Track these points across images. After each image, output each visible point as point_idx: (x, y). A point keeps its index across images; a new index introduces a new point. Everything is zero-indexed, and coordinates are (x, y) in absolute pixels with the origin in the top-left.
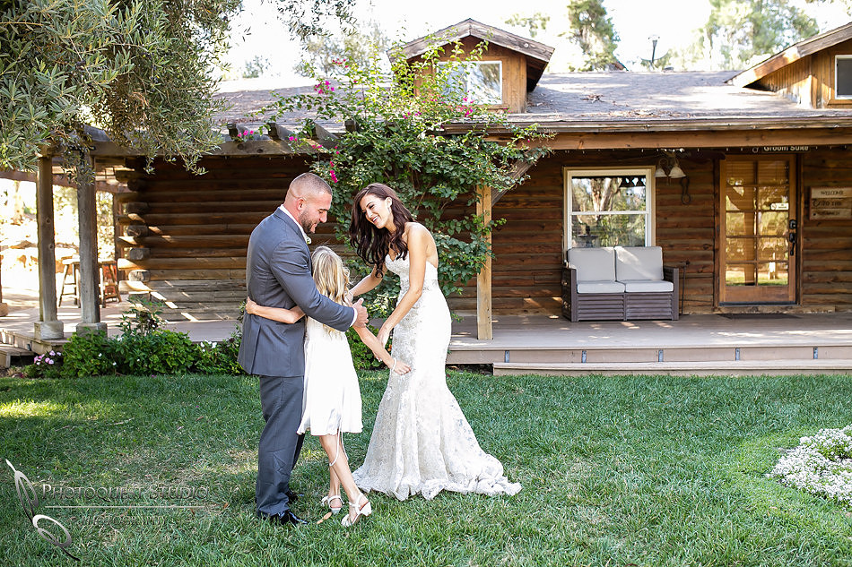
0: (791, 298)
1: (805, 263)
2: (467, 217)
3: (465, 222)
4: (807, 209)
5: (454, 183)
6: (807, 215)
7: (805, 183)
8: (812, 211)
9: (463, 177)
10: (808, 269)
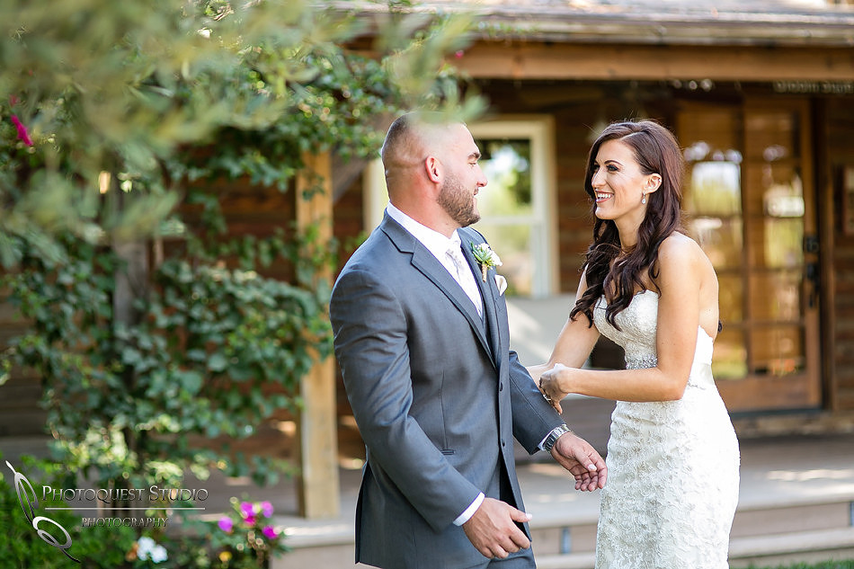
0: (814, 398)
1: (837, 325)
2: (280, 231)
3: (278, 243)
4: (839, 211)
5: (279, 149)
6: (839, 225)
7: (833, 158)
8: (849, 215)
9: (305, 135)
10: (843, 337)
